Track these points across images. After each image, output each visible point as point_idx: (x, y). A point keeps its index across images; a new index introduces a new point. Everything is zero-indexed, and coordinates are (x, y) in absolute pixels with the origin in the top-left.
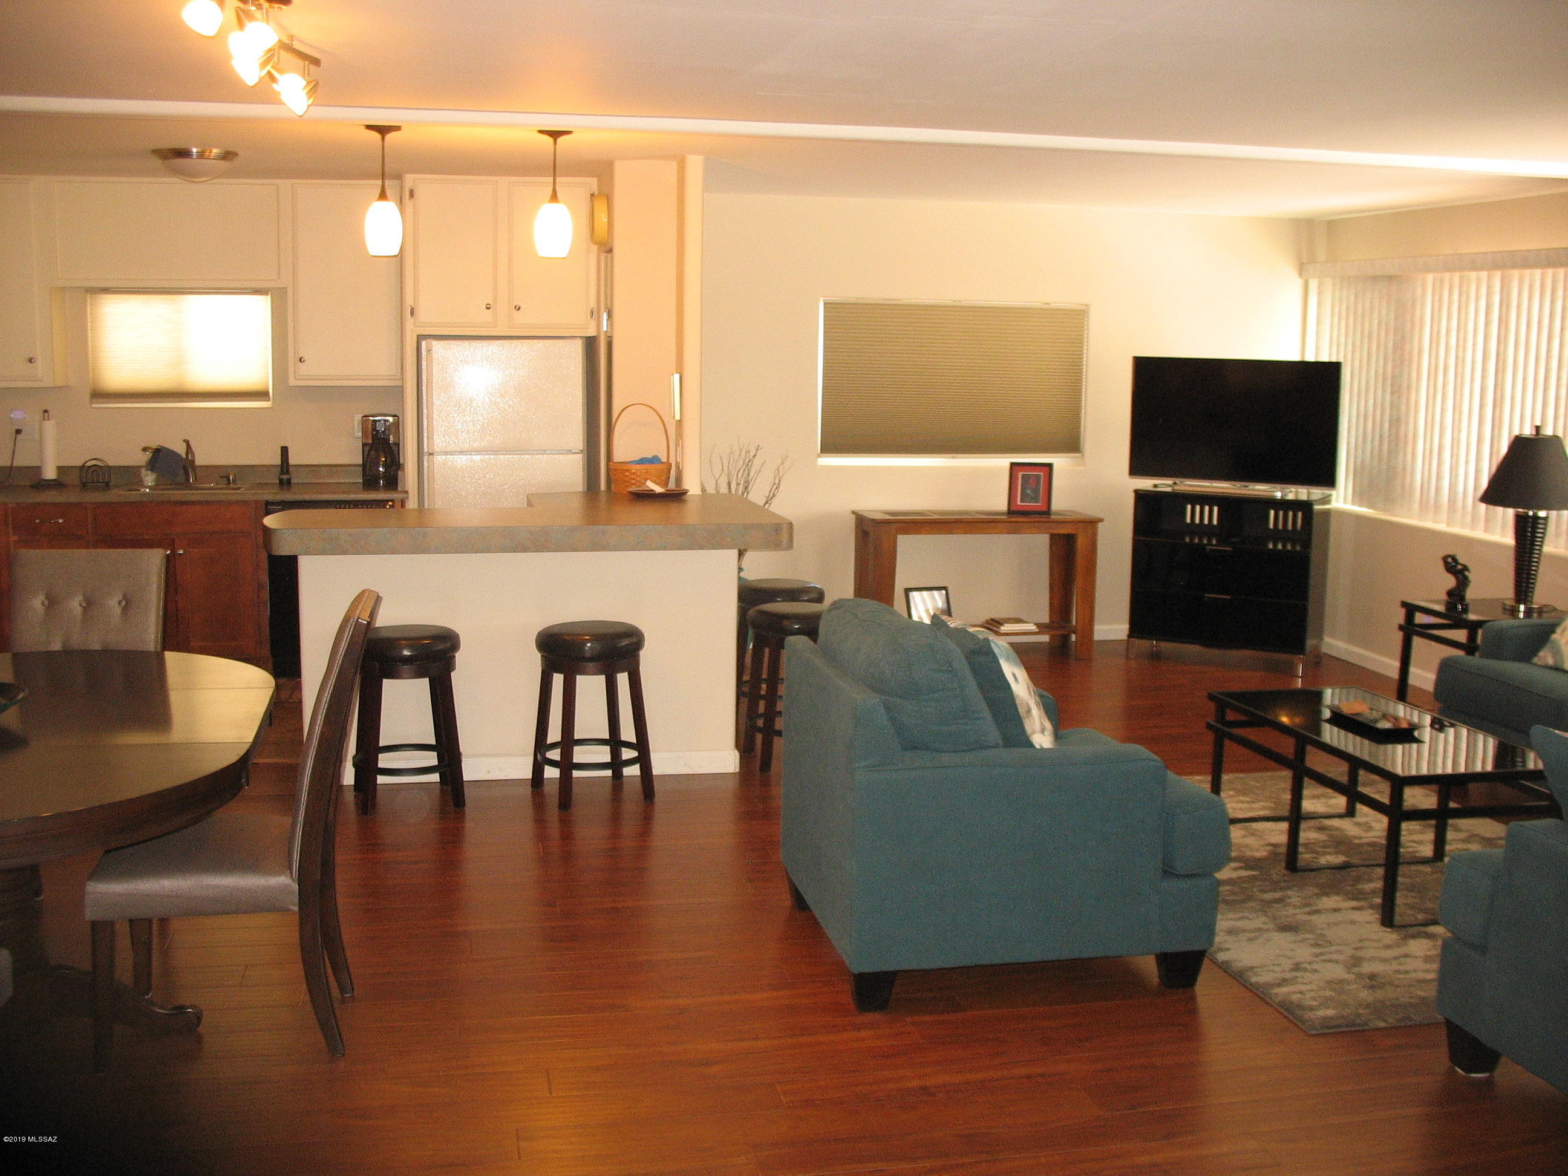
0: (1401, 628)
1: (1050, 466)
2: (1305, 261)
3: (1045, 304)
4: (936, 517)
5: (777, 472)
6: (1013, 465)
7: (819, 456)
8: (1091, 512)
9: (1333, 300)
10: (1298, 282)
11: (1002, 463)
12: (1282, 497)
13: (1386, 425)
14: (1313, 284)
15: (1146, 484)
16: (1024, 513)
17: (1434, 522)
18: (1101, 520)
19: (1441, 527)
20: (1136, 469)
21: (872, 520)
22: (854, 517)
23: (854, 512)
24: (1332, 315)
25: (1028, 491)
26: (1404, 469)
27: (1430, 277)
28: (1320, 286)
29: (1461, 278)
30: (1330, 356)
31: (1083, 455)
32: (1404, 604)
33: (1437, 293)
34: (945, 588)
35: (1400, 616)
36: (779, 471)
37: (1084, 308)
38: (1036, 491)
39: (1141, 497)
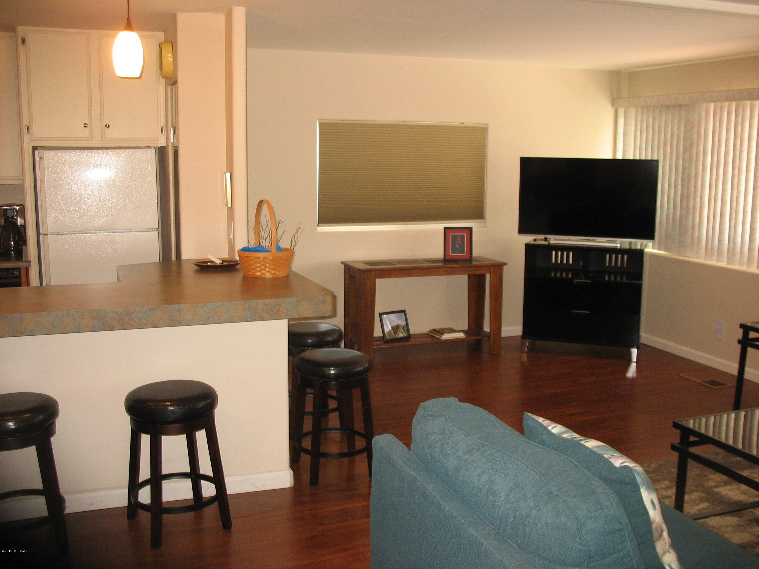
0: (739, 342)
1: (470, 229)
2: (615, 97)
3: (461, 123)
4: (399, 266)
5: (293, 237)
6: (445, 229)
7: (318, 226)
8: (498, 258)
9: (636, 122)
10: (610, 111)
11: (439, 226)
12: (620, 247)
13: (679, 199)
14: (621, 112)
15: (529, 239)
16: (454, 261)
17: (718, 261)
18: (506, 264)
19: (723, 264)
20: (523, 229)
21: (359, 270)
22: (343, 266)
23: (342, 263)
24: (636, 131)
25: (457, 246)
26: (693, 227)
27: (712, 106)
28: (626, 113)
29: (736, 105)
30: (634, 156)
31: (485, 221)
32: (742, 326)
33: (718, 115)
34: (404, 311)
35: (739, 334)
36: (294, 237)
37: (485, 126)
38: (462, 246)
39: (529, 247)
